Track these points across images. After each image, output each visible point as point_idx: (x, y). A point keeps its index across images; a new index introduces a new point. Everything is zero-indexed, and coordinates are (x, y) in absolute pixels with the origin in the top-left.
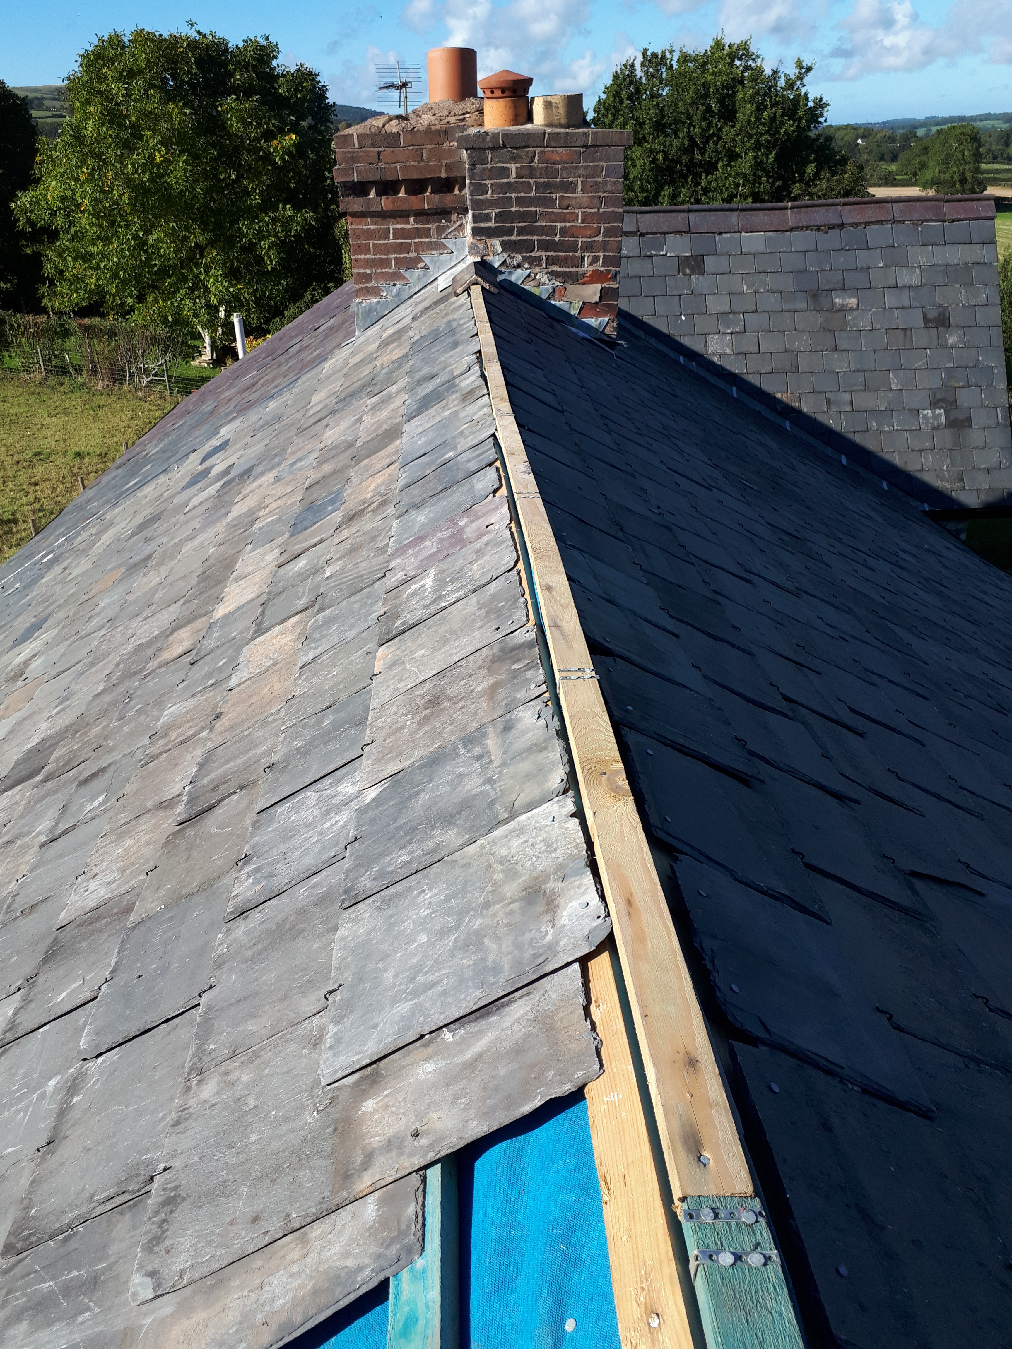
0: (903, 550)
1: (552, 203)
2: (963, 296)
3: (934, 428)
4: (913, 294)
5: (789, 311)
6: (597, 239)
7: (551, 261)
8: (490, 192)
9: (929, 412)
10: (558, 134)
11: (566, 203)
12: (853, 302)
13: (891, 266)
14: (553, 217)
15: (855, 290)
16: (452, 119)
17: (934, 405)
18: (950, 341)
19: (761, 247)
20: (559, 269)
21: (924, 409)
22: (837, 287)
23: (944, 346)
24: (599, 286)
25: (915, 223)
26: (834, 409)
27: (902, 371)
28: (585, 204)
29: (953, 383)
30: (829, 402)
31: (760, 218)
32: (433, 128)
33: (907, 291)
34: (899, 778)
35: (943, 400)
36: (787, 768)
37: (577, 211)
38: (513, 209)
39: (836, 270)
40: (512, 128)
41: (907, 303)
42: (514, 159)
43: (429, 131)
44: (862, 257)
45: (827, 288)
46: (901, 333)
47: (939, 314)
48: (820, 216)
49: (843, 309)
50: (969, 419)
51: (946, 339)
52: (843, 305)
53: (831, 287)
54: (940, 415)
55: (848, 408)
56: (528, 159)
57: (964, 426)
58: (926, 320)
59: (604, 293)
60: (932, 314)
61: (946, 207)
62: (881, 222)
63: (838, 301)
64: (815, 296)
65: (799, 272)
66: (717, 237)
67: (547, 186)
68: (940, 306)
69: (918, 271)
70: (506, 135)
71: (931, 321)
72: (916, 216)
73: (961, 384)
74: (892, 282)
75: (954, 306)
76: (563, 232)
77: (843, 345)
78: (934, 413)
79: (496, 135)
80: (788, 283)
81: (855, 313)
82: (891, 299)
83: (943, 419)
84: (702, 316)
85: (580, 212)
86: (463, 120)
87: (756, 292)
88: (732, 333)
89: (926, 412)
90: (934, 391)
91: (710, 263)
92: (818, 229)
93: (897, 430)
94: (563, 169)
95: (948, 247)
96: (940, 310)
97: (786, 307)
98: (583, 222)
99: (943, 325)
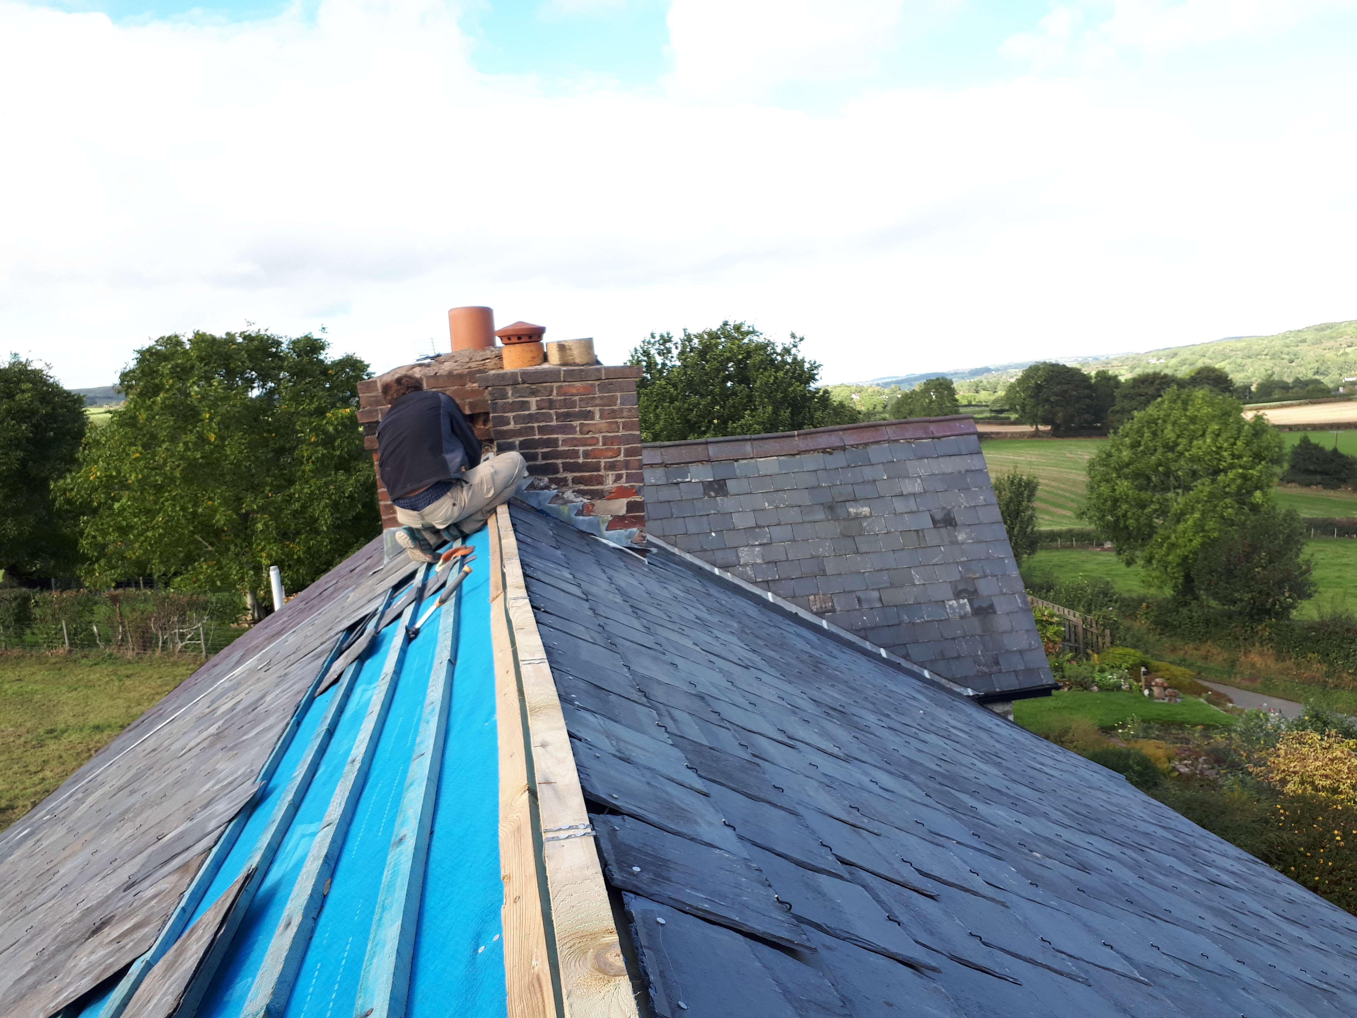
0: (954, 728)
1: (572, 429)
2: (963, 500)
3: (962, 617)
4: (918, 500)
5: (810, 522)
6: (618, 459)
7: (576, 481)
8: (512, 423)
9: (954, 603)
10: (573, 370)
11: (586, 429)
12: (866, 510)
13: (894, 478)
14: (575, 442)
15: (866, 500)
16: (473, 365)
17: (958, 595)
18: (960, 538)
19: (775, 469)
20: (586, 488)
21: (949, 600)
22: (849, 498)
23: (954, 542)
24: (625, 501)
25: (908, 442)
26: (865, 606)
27: (922, 568)
28: (604, 429)
29: (971, 575)
30: (859, 600)
31: (772, 446)
32: (455, 372)
33: (912, 499)
34: (984, 943)
35: (965, 591)
36: (846, 935)
37: (597, 436)
38: (537, 437)
39: (846, 484)
40: (529, 368)
41: (914, 508)
42: (533, 393)
43: (450, 375)
44: (868, 473)
45: (840, 500)
46: (914, 535)
47: (945, 515)
48: (824, 441)
49: (858, 518)
50: (991, 606)
51: (956, 537)
52: (857, 514)
53: (844, 499)
54: (965, 604)
55: (879, 605)
56: (547, 393)
57: (989, 613)
58: (934, 521)
59: (631, 507)
60: (939, 516)
61: (932, 427)
62: (878, 442)
63: (852, 510)
64: (831, 507)
65: (813, 488)
66: (736, 464)
67: (567, 416)
68: (944, 508)
69: (919, 481)
70: (524, 374)
71: (939, 522)
72: (908, 435)
73: (978, 575)
74: (897, 491)
75: (956, 508)
76: (586, 454)
77: (863, 548)
78: (958, 603)
79: (514, 375)
80: (805, 499)
81: (870, 520)
82: (899, 505)
83: (968, 608)
84: (731, 532)
85: (600, 436)
86: (484, 364)
87: (777, 507)
88: (760, 545)
89: (951, 603)
90: (954, 584)
91: (731, 485)
92: (824, 451)
93: (928, 622)
94: (581, 400)
95: (941, 459)
96: (946, 512)
97: (807, 519)
98: (604, 444)
99: (951, 525)
